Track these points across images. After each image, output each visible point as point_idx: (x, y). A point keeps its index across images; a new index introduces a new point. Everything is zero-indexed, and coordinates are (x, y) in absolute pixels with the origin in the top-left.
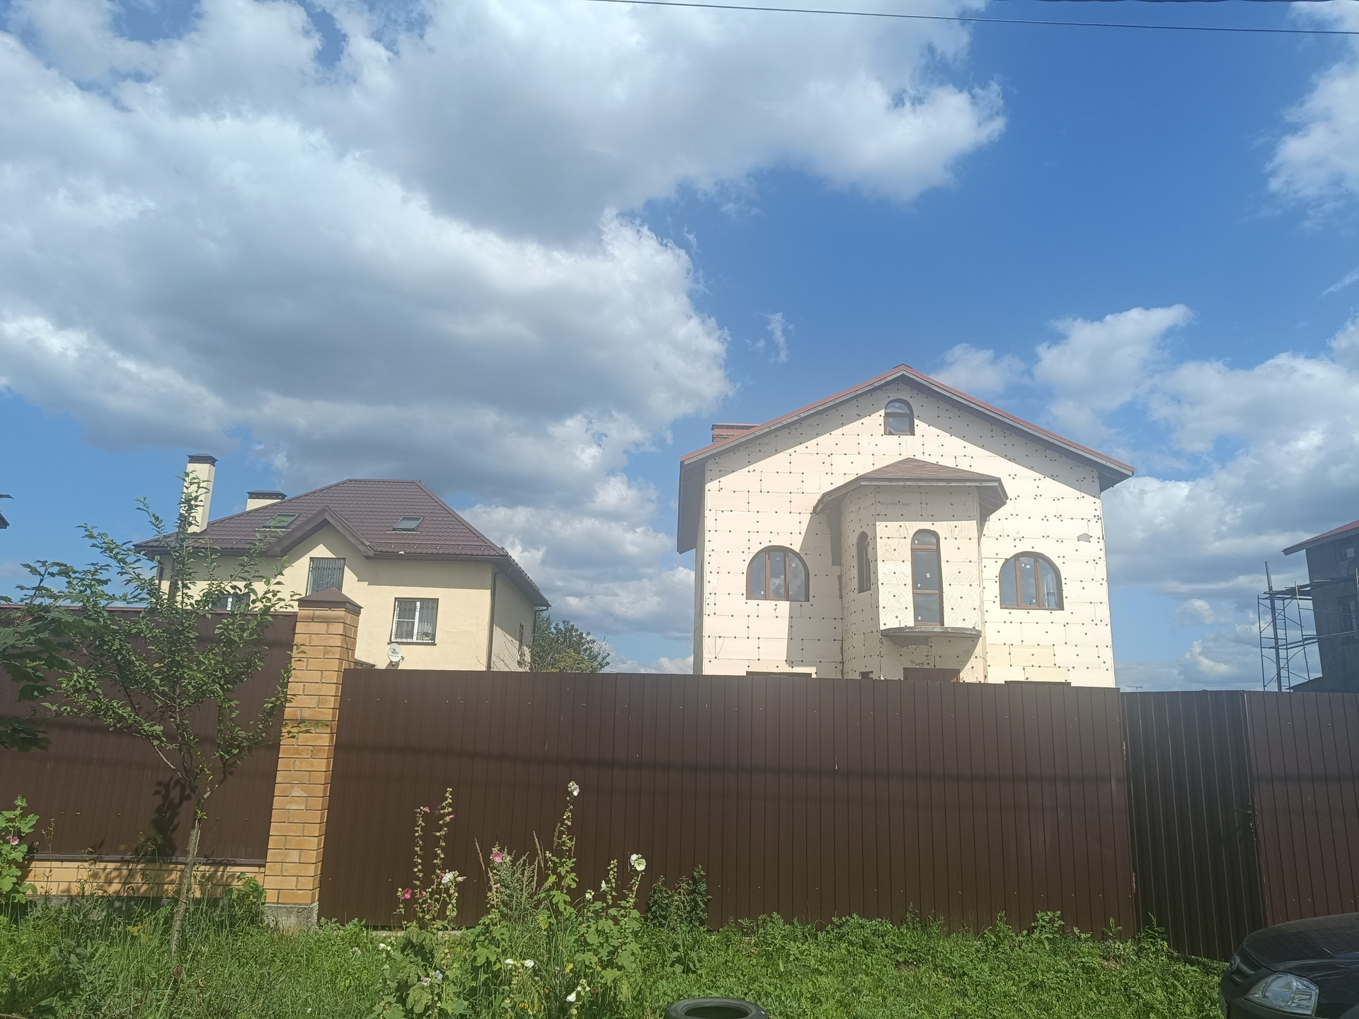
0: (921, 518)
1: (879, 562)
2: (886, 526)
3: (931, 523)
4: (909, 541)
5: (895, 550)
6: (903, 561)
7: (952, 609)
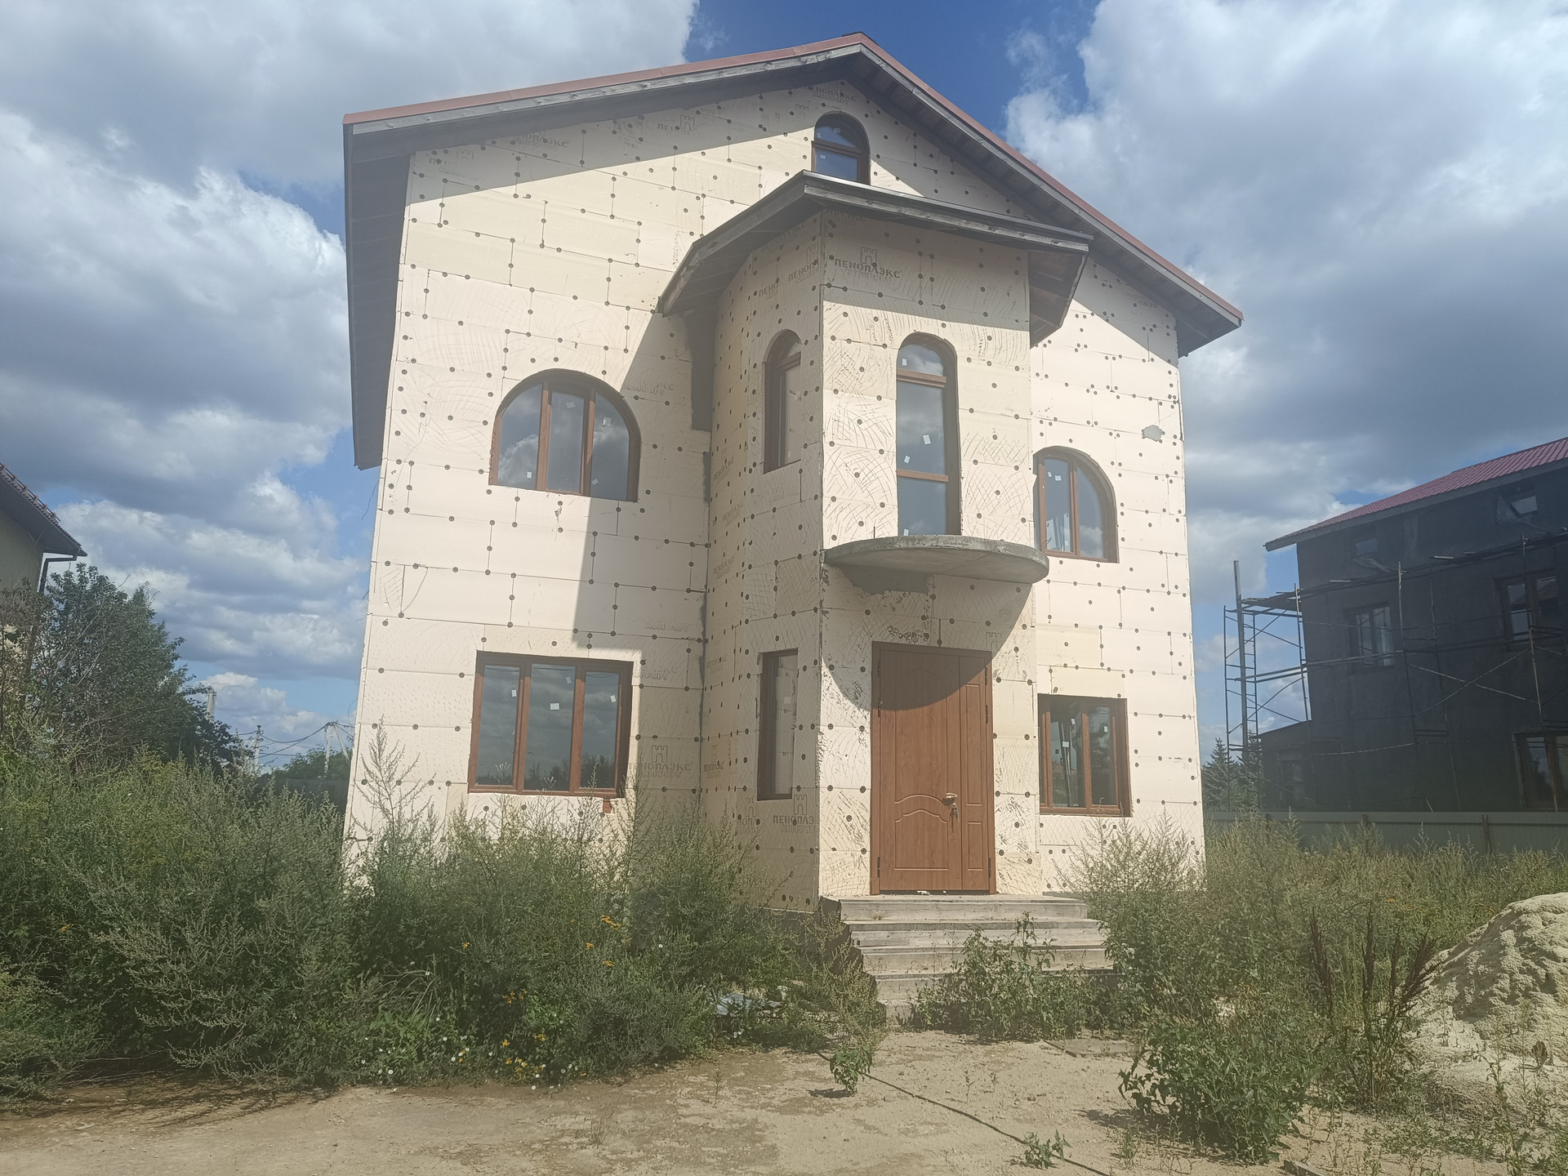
0: (919, 307)
1: (827, 393)
2: (845, 314)
3: (940, 322)
4: (893, 353)
5: (862, 369)
6: (879, 398)
7: (979, 516)
